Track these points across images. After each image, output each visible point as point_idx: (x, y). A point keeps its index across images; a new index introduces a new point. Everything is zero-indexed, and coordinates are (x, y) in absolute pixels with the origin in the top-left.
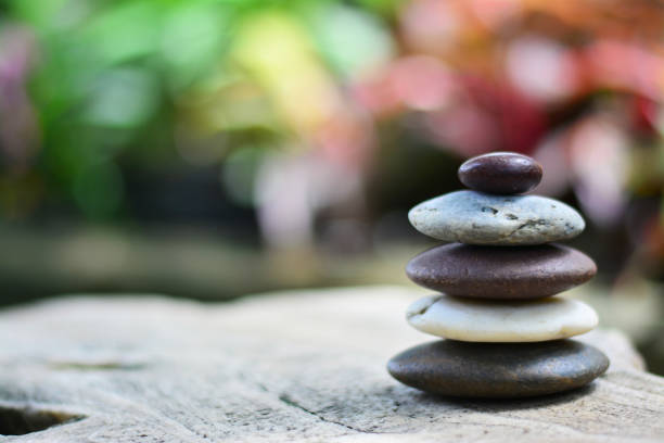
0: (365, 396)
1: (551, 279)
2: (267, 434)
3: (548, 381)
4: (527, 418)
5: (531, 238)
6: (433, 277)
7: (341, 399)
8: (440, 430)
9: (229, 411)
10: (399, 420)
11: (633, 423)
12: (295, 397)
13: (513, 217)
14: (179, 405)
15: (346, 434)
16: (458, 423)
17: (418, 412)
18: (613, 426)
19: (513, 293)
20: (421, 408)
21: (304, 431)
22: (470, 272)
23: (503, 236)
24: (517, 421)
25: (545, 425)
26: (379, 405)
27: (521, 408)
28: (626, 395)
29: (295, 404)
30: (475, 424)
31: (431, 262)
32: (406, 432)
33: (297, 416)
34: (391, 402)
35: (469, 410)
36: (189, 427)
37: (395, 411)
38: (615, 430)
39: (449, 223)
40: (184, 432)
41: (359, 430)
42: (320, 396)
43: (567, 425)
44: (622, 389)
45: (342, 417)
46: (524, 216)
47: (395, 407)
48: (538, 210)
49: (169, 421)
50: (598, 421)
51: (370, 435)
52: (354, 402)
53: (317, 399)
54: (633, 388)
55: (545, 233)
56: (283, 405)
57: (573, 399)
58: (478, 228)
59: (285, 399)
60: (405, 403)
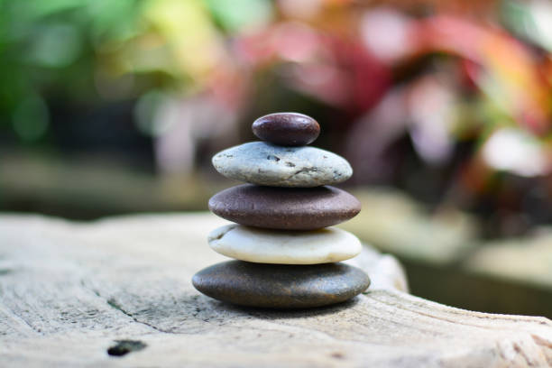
0: (175, 303)
1: (320, 215)
2: (88, 330)
3: (316, 297)
4: (295, 325)
5: (305, 182)
6: (227, 210)
7: (156, 305)
8: (223, 332)
9: (65, 311)
10: (196, 323)
11: (378, 332)
12: (120, 301)
13: (291, 165)
14: (27, 305)
15: (149, 333)
16: (239, 328)
17: (213, 317)
18: (361, 334)
19: (289, 225)
20: (216, 313)
21: (118, 329)
22: (256, 207)
23: (283, 179)
24: (288, 327)
25: (307, 331)
26: (184, 311)
27: (294, 317)
28: (380, 310)
29: (118, 307)
30: (253, 328)
31: (227, 198)
32: (197, 333)
33: (116, 316)
34: (194, 308)
35: (252, 317)
36: (29, 323)
37: (195, 315)
38: (362, 338)
39: (240, 168)
40: (24, 327)
41: (161, 330)
42: (140, 301)
43: (326, 332)
44: (379, 305)
45: (152, 318)
46: (300, 164)
47: (195, 313)
48: (312, 160)
49: (16, 318)
50: (351, 329)
51: (168, 334)
52: (165, 307)
53: (137, 304)
54: (387, 304)
55: (316, 179)
56: (109, 307)
57: (337, 311)
58: (263, 172)
59: (112, 303)
60: (205, 309)
